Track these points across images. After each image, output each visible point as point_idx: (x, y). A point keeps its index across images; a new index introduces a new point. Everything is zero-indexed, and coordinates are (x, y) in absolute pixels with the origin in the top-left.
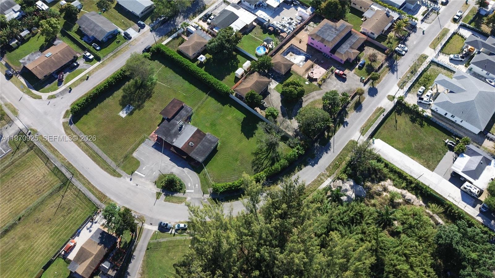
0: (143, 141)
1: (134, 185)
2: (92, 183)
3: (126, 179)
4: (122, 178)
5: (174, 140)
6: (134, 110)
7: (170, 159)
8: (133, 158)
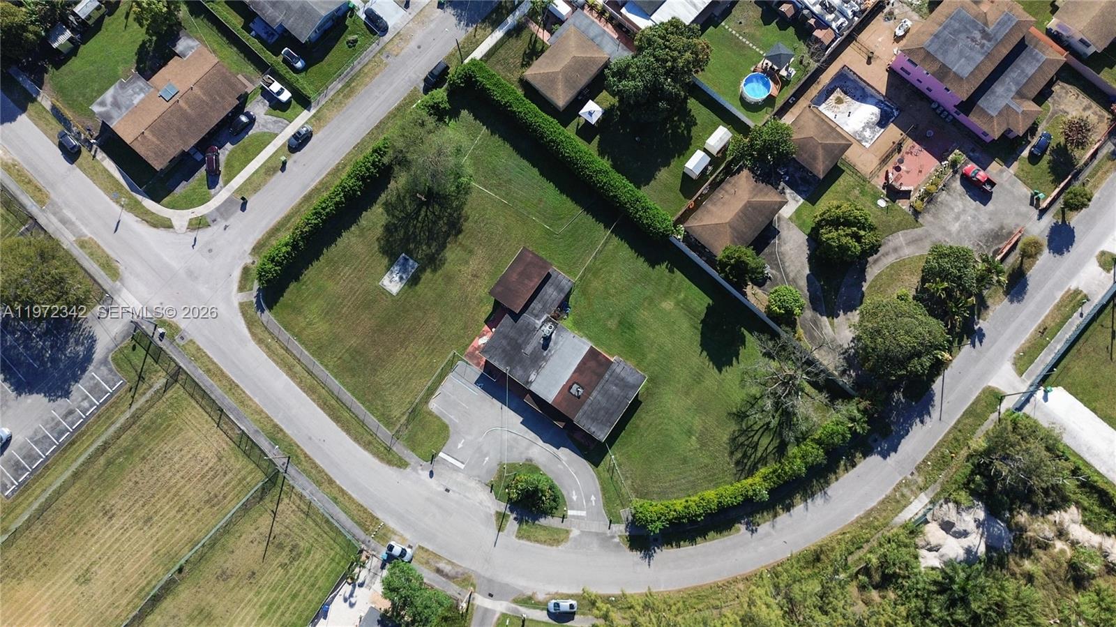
0: (451, 366)
1: (439, 489)
2: (338, 482)
3: (420, 472)
4: (409, 469)
5: (532, 377)
6: (421, 270)
7: (521, 419)
8: (430, 413)
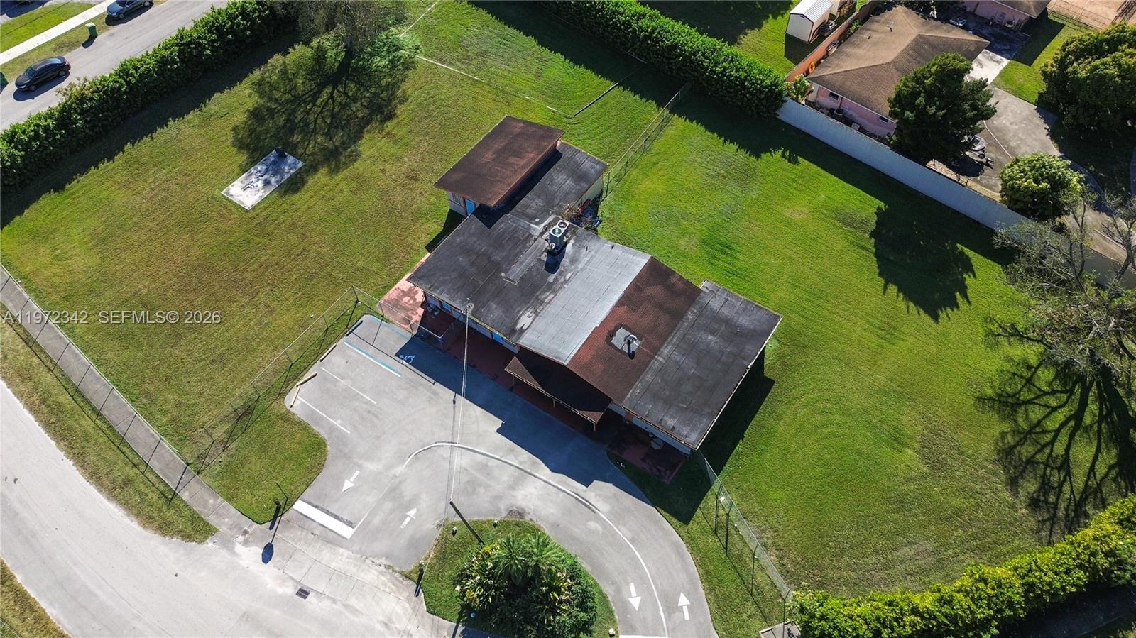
0: (346, 324)
1: (280, 590)
3: (239, 548)
4: (209, 544)
5: (525, 321)
7: (499, 423)
8: (287, 417)
